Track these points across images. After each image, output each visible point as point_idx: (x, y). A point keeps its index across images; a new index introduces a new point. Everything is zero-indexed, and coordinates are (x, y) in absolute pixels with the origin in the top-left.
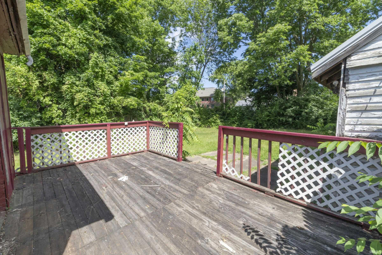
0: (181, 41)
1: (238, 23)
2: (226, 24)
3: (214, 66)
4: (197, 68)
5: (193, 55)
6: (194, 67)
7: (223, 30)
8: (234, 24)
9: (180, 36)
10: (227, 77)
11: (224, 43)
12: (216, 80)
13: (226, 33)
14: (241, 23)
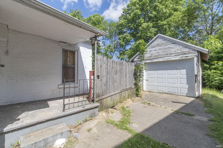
0: (103, 41)
1: (126, 37)
2: (122, 37)
3: (118, 53)
4: (110, 54)
5: (109, 49)
6: (109, 53)
7: (121, 40)
8: (125, 37)
9: (103, 40)
10: (126, 57)
11: (121, 45)
12: (120, 58)
13: (122, 41)
14: (128, 38)
